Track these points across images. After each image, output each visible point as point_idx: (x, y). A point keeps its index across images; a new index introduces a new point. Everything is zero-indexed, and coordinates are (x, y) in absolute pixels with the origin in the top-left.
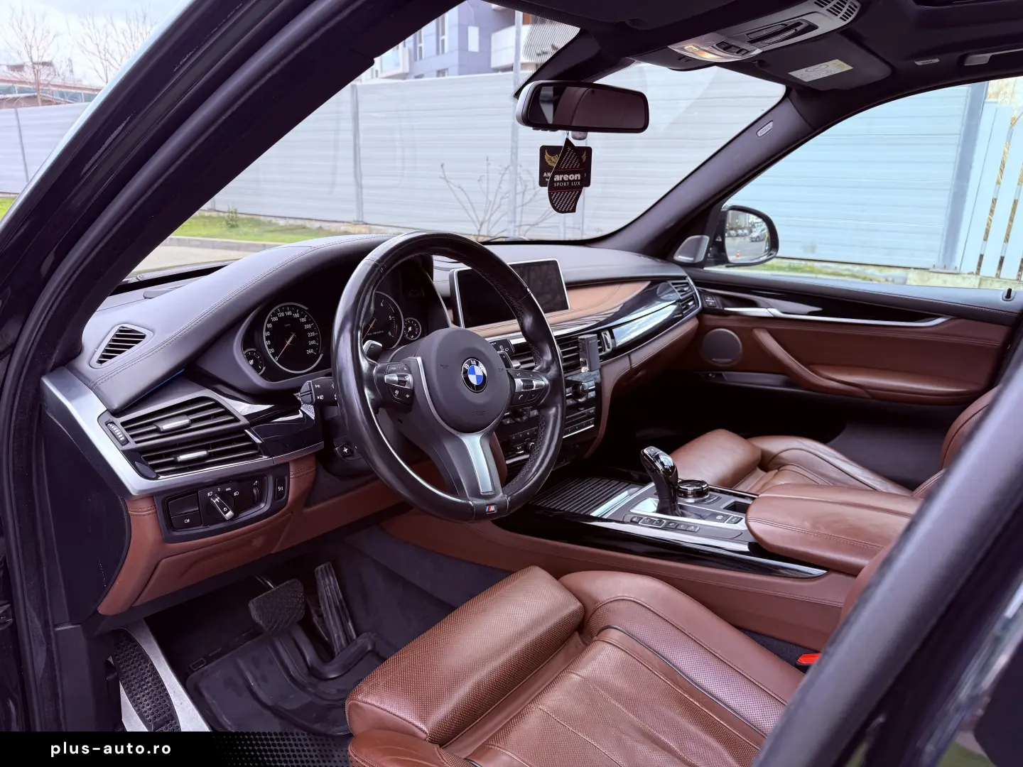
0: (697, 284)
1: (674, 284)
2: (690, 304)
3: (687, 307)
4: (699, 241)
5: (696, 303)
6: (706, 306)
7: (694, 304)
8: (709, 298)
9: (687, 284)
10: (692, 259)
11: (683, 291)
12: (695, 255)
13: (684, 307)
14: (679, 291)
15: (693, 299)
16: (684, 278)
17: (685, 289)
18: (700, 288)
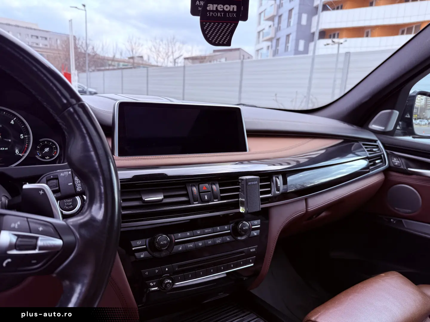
0: (385, 147)
1: (364, 144)
2: (377, 161)
3: (375, 164)
4: (390, 115)
5: (383, 162)
6: (392, 165)
7: (381, 162)
8: (395, 159)
9: (377, 146)
10: (383, 128)
11: (373, 151)
12: (386, 125)
13: (372, 163)
14: (368, 151)
15: (381, 158)
16: (375, 141)
17: (374, 150)
18: (388, 151)
